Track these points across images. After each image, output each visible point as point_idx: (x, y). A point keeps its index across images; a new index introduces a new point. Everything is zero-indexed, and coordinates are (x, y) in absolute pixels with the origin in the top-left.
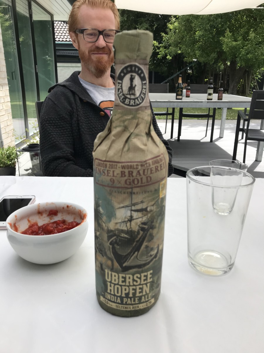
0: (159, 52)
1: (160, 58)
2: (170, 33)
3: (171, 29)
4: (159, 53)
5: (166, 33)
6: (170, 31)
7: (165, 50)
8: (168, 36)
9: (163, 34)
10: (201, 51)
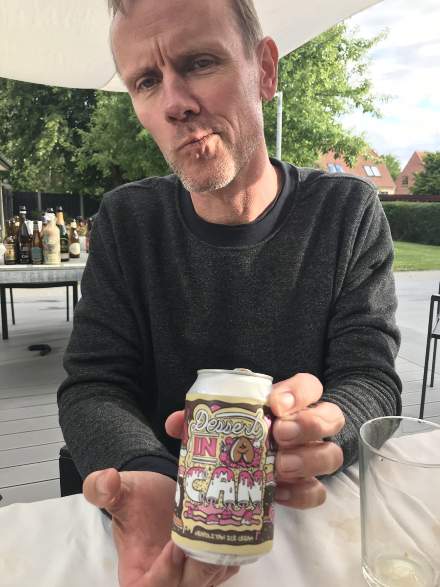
0: (76, 162)
1: (80, 172)
2: (93, 130)
3: (94, 125)
4: (78, 164)
5: (87, 130)
6: (94, 127)
7: (87, 158)
8: (91, 135)
9: (80, 131)
10: (149, 162)
